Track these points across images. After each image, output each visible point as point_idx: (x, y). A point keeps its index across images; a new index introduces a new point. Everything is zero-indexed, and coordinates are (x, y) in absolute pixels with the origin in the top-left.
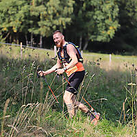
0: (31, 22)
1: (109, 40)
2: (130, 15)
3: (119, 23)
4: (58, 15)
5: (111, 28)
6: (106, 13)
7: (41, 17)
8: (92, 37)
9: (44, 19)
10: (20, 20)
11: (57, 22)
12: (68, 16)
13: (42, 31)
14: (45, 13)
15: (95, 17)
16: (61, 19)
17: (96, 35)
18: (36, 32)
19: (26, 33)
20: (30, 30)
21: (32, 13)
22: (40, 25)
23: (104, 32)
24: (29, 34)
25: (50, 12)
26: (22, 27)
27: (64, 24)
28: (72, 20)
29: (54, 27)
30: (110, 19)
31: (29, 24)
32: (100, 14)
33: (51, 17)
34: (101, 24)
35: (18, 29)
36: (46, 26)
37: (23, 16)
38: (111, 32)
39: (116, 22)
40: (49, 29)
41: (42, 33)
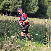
0: (7, 6)
1: (35, 13)
2: (42, 4)
3: (38, 7)
4: (16, 4)
5: (35, 9)
6: (34, 3)
7: (10, 5)
8: (28, 12)
15: (30, 5)
16: (17, 5)
18: (8, 10)
20: (6, 10)
21: (7, 3)
22: (10, 8)
23: (33, 10)
25: (13, 3)
26: (3, 8)
27: (18, 7)
29: (15, 8)
32: (31, 4)
34: (32, 7)
36: (12, 8)
39: (37, 6)
40: (13, 9)
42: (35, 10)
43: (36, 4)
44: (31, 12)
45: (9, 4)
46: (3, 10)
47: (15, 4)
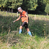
2: (41, 2)
5: (35, 6)
7: (12, 3)
9: (13, 3)
10: (5, 3)
11: (17, 4)
12: (21, 2)
13: (13, 7)
14: (14, 1)
16: (19, 3)
17: (30, 8)
18: (11, 7)
19: (7, 8)
20: (9, 7)
21: (9, 1)
22: (12, 5)
23: (33, 7)
24: (8, 8)
25: (15, 1)
26: (6, 6)
27: (20, 5)
28: (22, 3)
29: (17, 6)
30: (35, 3)
31: (9, 5)
33: (16, 2)
34: (32, 5)
35: (5, 6)
36: (14, 5)
37: (7, 2)
38: (35, 7)
39: (37, 4)
40: (15, 6)
41: (13, 8)
42: (34, 8)
43: (36, 2)
44: (31, 9)
45: (11, 1)
46: (6, 7)
47: (17, 2)
